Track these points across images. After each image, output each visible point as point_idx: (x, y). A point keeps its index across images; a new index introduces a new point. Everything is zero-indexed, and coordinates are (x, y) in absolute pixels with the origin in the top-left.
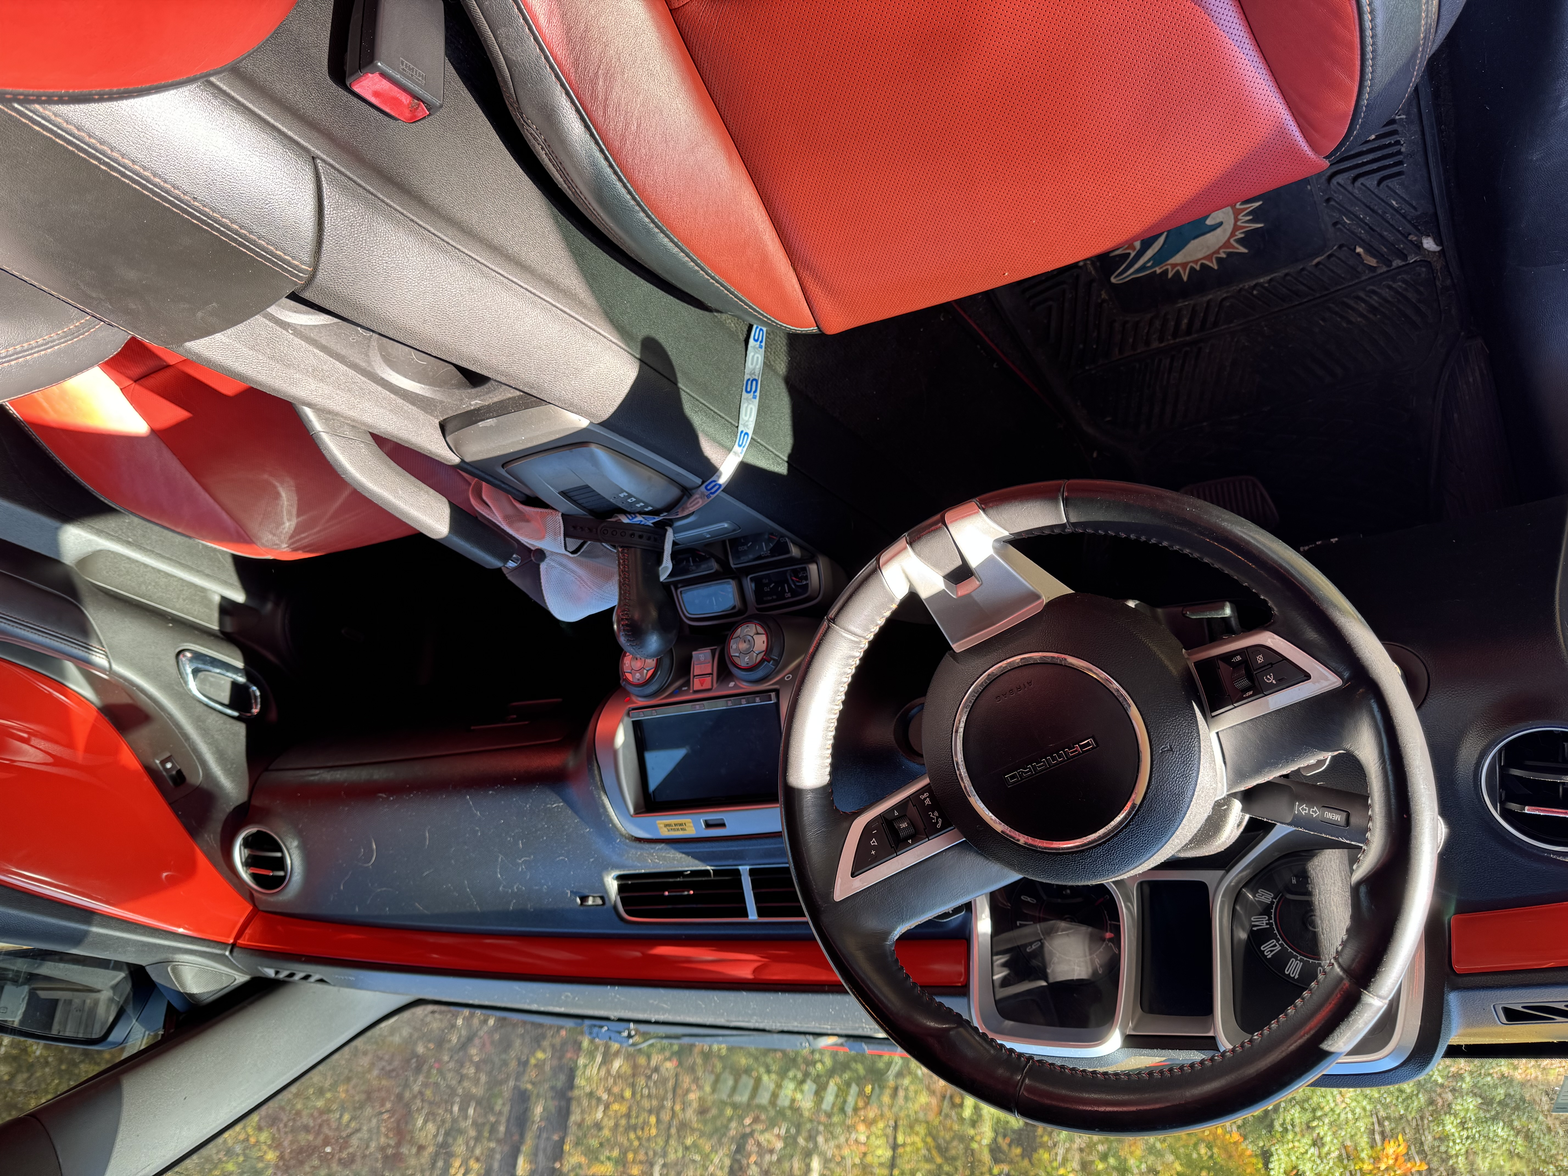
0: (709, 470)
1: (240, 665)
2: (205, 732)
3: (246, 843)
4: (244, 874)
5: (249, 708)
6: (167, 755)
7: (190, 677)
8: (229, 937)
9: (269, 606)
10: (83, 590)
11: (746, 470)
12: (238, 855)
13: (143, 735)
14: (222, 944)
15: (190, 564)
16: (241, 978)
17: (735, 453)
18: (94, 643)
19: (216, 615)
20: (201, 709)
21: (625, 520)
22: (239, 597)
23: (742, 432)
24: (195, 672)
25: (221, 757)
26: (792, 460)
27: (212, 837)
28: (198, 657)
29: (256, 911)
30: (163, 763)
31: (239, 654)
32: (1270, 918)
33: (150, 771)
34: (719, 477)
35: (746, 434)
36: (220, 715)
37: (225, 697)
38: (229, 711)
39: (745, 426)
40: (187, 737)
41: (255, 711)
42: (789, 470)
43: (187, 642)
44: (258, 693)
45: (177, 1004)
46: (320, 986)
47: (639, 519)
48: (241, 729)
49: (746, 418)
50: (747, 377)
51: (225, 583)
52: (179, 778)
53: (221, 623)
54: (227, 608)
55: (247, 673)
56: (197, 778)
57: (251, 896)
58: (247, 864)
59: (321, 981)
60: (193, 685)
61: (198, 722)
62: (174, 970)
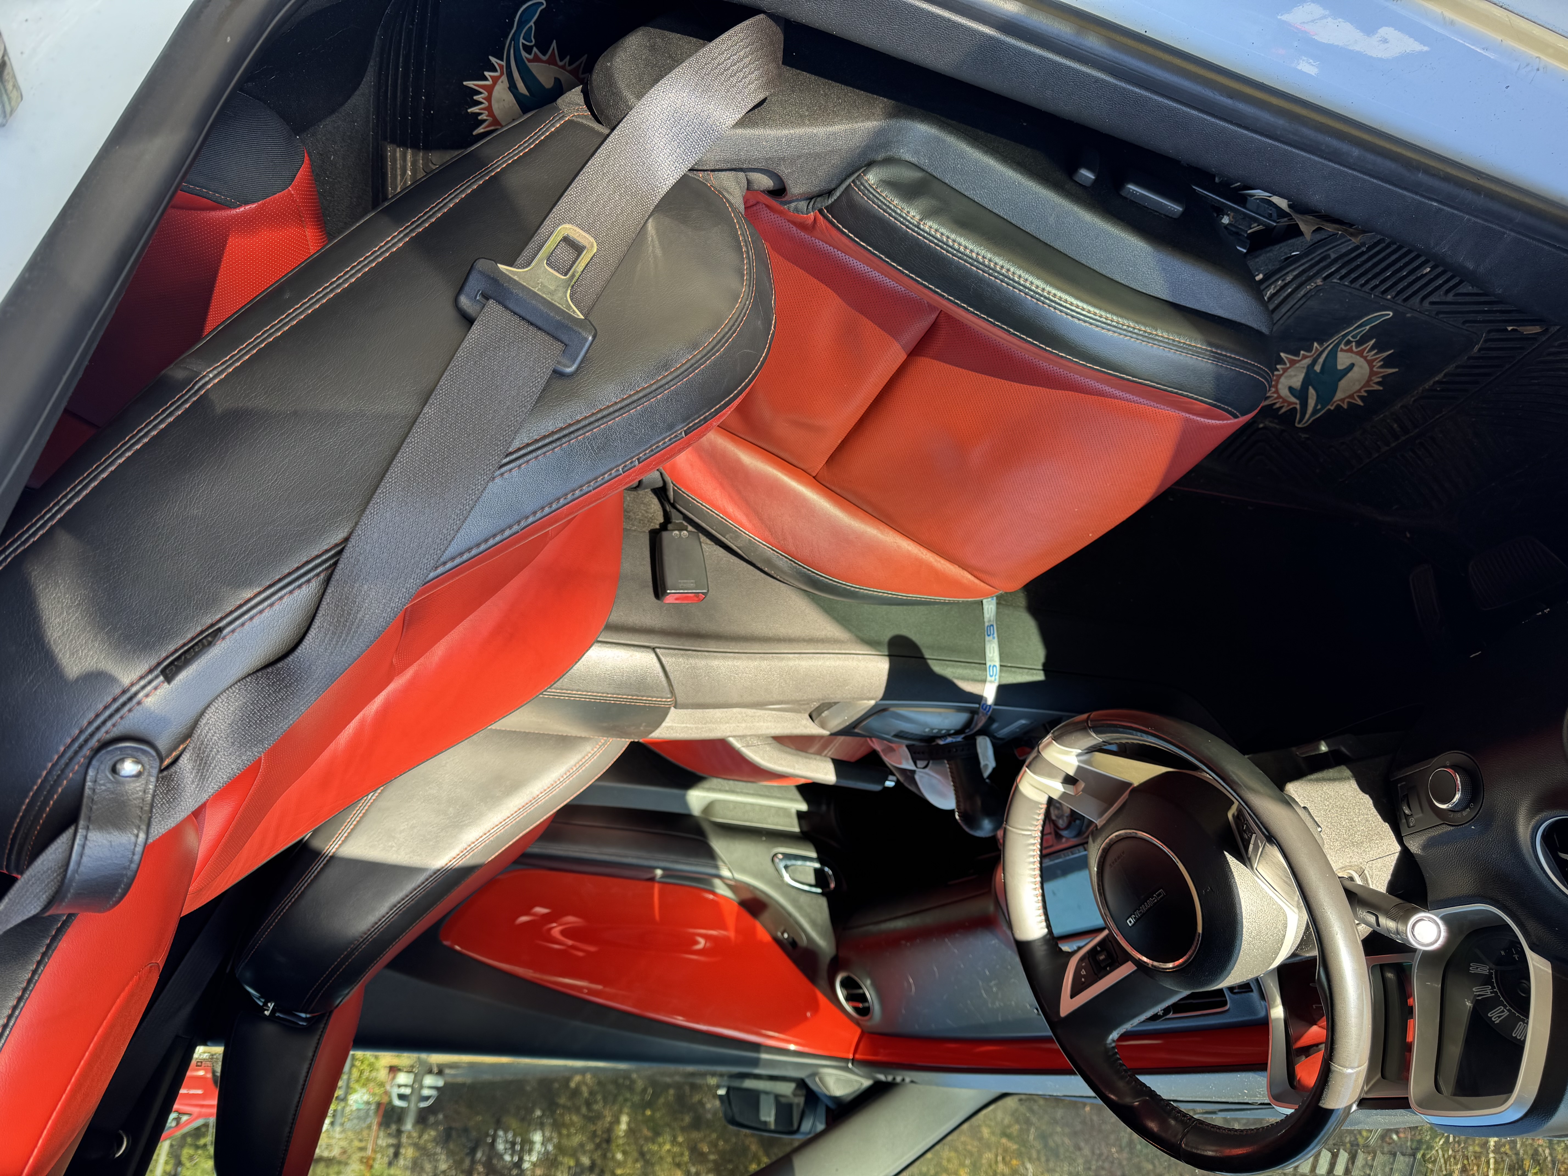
0: (978, 699)
1: (814, 855)
2: (800, 908)
3: (844, 985)
4: (848, 1007)
5: (828, 885)
6: (782, 929)
7: (783, 871)
8: (848, 1052)
9: (824, 808)
10: (707, 827)
11: (1003, 690)
12: (840, 994)
13: (766, 916)
14: (846, 1060)
15: (767, 794)
16: (867, 1083)
17: (991, 682)
18: (720, 863)
19: (795, 821)
20: (794, 892)
21: (941, 742)
22: (804, 807)
23: (990, 666)
24: (786, 867)
25: (813, 923)
26: (1046, 668)
27: (823, 982)
28: (787, 856)
29: (863, 1033)
30: (782, 934)
31: (812, 847)
32: (1493, 987)
33: (778, 941)
34: (986, 700)
35: (994, 666)
36: (808, 894)
37: (812, 880)
38: (814, 890)
39: (991, 661)
40: (790, 914)
41: (832, 885)
42: (1046, 675)
43: (777, 846)
44: (830, 872)
45: (831, 1104)
46: (913, 1085)
47: (949, 740)
48: (823, 902)
49: (991, 655)
50: (986, 624)
51: (792, 800)
52: (793, 943)
53: (800, 826)
54: (800, 815)
55: (820, 860)
56: (803, 942)
57: (858, 1024)
58: (848, 999)
59: (912, 1082)
60: (787, 878)
61: (794, 902)
62: (821, 1080)
